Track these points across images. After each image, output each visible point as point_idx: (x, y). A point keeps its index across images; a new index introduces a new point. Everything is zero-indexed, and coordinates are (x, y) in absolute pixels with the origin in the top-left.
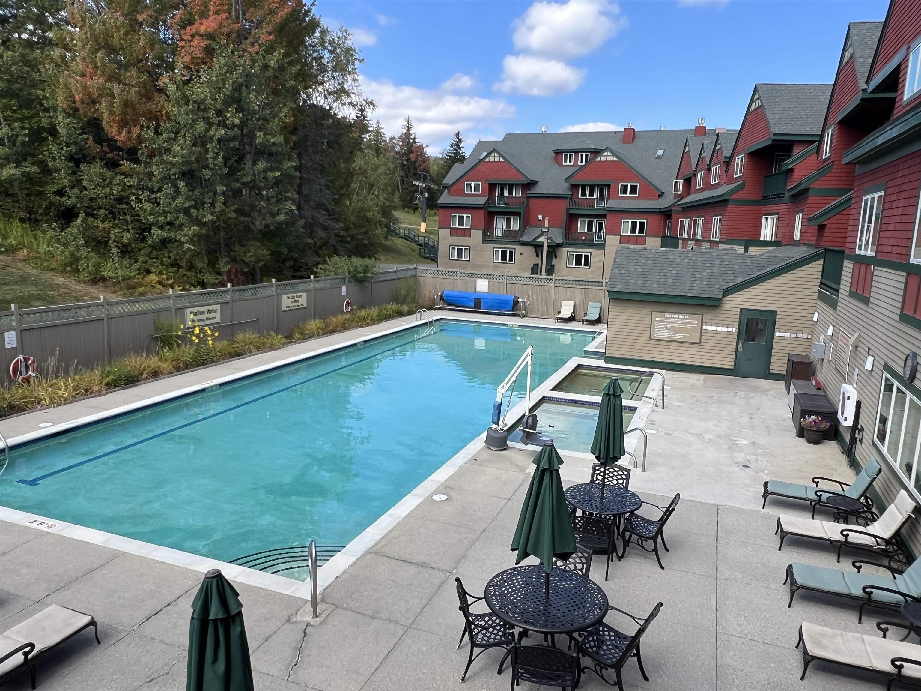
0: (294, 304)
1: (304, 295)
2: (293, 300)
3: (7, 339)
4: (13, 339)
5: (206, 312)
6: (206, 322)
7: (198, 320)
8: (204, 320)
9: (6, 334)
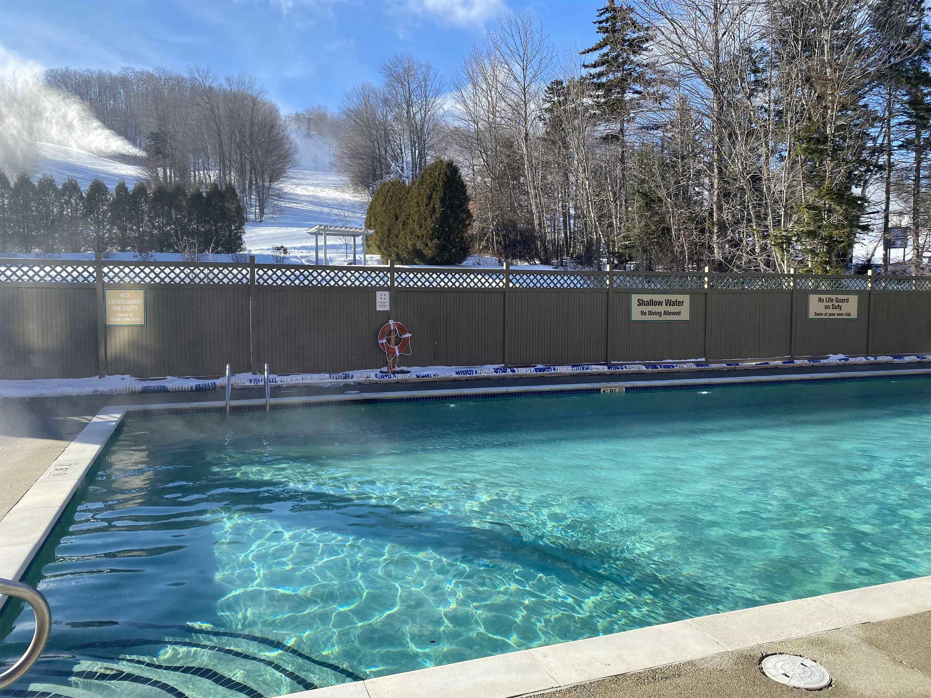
0: (830, 311)
1: (854, 300)
2: (830, 304)
3: (378, 299)
4: (385, 301)
5: (664, 303)
6: (665, 318)
7: (651, 313)
8: (660, 314)
9: (378, 294)
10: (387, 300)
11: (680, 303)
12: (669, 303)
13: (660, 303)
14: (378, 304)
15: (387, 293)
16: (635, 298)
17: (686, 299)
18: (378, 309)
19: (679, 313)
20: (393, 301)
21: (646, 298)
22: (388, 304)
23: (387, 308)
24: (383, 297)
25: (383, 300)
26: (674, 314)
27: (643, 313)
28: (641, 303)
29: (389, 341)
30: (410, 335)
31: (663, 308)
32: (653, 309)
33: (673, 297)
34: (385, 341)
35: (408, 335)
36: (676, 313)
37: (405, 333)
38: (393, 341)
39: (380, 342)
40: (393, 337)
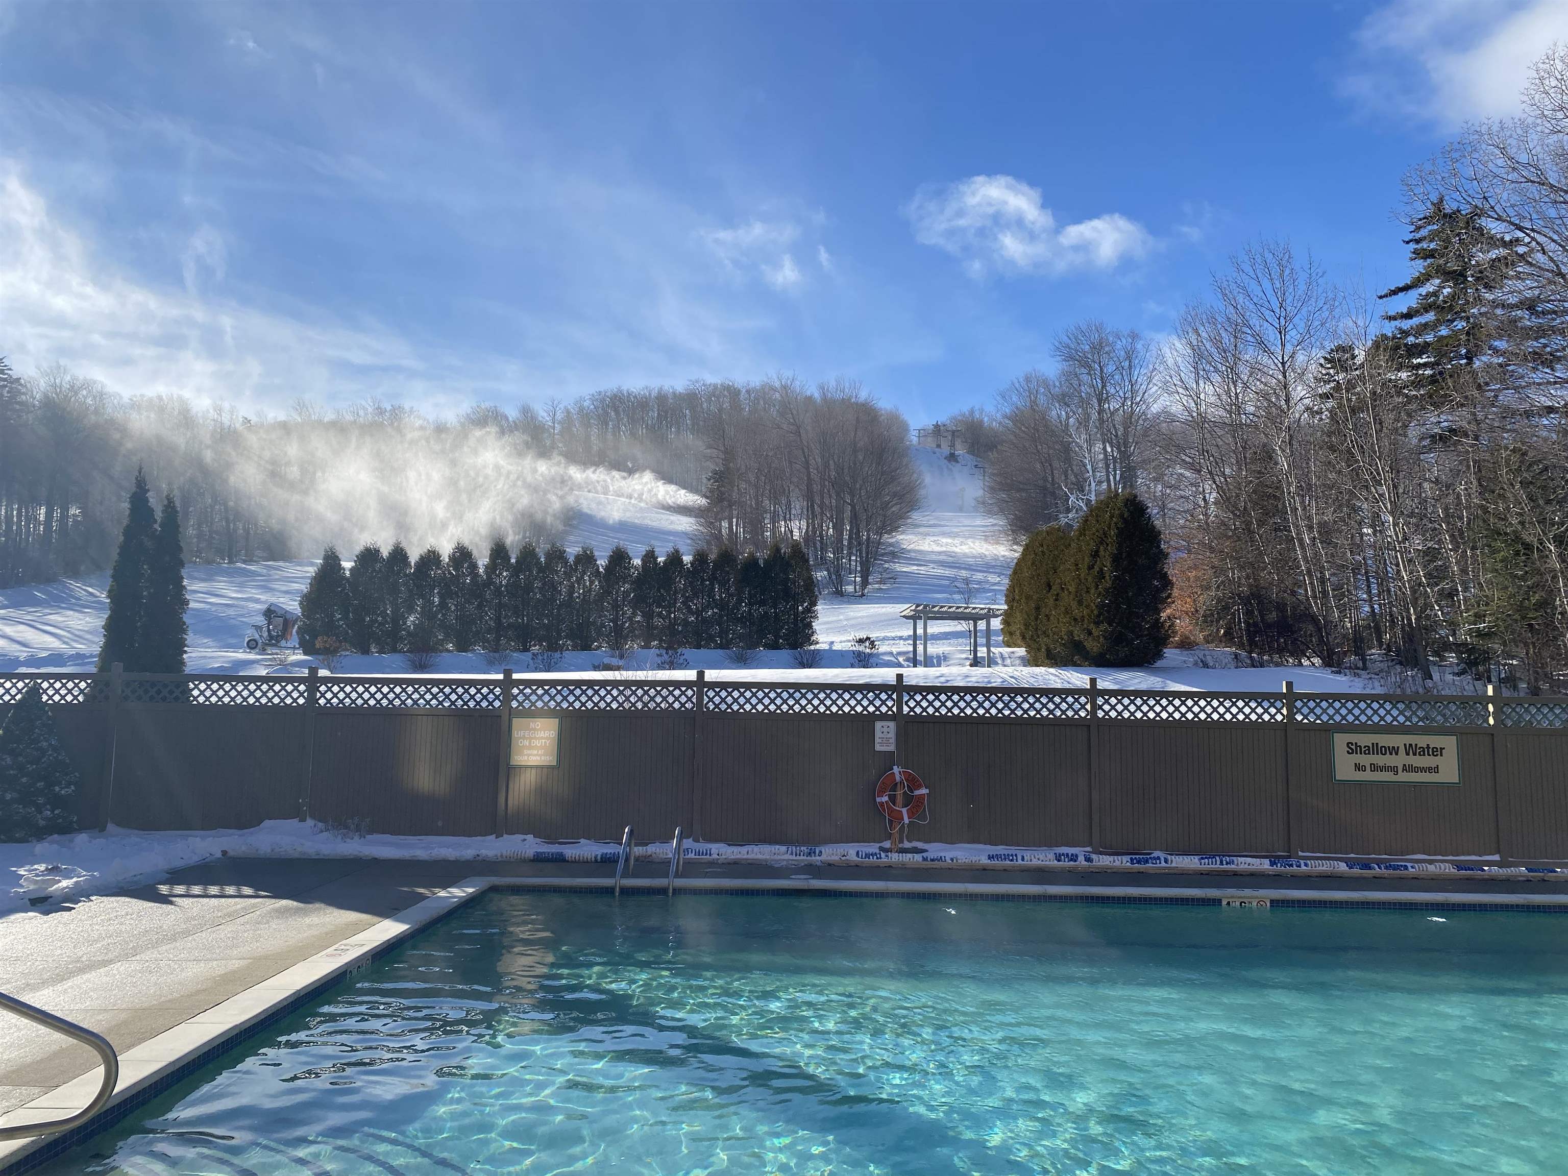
3: (878, 734)
4: (889, 736)
5: (1402, 750)
6: (1403, 777)
7: (1374, 768)
8: (1395, 770)
9: (878, 725)
10: (892, 735)
11: (1437, 752)
12: (1411, 750)
13: (1394, 751)
14: (877, 740)
15: (892, 724)
16: (1340, 740)
17: (1449, 743)
18: (878, 748)
19: (1436, 770)
20: (902, 736)
21: (1365, 740)
22: (893, 741)
23: (892, 748)
24: (885, 730)
25: (885, 735)
26: (1429, 770)
27: (1358, 767)
28: (1353, 748)
29: (893, 799)
30: (927, 791)
31: (1400, 760)
32: (1379, 760)
33: (1421, 740)
34: (885, 799)
35: (924, 791)
37: (919, 787)
38: (900, 799)
39: (878, 800)
40: (899, 793)
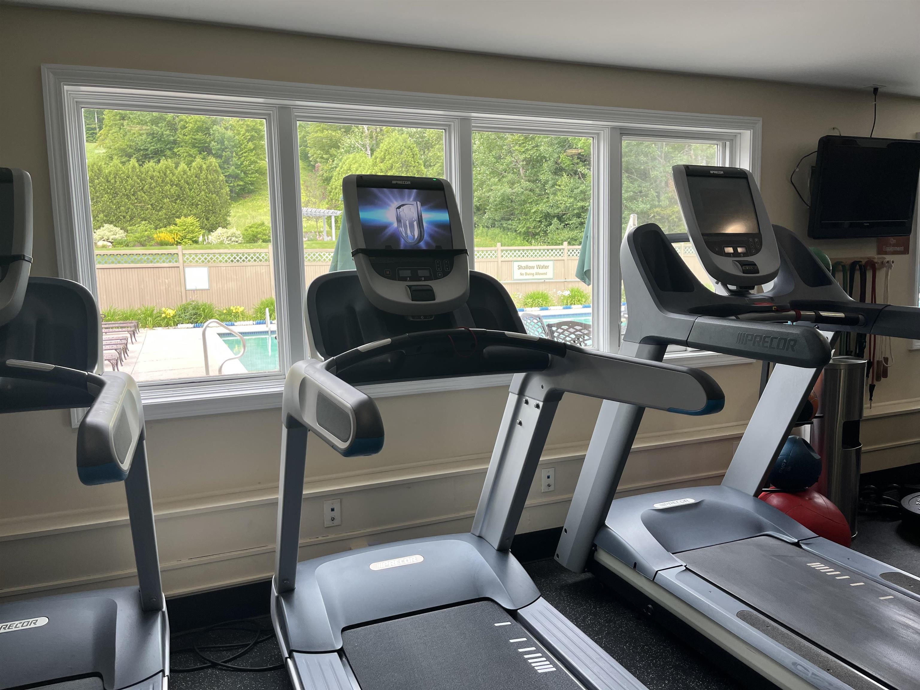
5: (535, 268)
6: (536, 277)
7: (526, 274)
8: (533, 274)
11: (546, 267)
12: (539, 267)
13: (533, 267)
16: (516, 264)
17: (550, 264)
19: (546, 274)
21: (524, 264)
26: (542, 274)
27: (521, 274)
28: (520, 267)
31: (535, 270)
32: (528, 271)
33: (542, 263)
36: (544, 273)
